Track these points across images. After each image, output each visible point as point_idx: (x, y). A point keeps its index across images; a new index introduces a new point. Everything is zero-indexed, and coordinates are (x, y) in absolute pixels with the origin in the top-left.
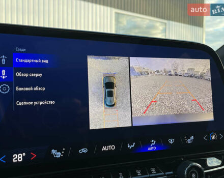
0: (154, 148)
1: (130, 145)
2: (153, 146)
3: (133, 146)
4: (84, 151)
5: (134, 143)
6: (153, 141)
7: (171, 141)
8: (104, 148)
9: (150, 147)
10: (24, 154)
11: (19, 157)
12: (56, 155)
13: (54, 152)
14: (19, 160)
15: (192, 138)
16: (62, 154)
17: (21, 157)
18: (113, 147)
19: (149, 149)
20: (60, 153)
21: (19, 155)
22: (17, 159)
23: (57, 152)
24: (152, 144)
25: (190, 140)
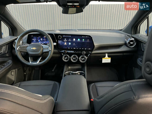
3: (78, 49)
16: (69, 48)
25: (86, 49)
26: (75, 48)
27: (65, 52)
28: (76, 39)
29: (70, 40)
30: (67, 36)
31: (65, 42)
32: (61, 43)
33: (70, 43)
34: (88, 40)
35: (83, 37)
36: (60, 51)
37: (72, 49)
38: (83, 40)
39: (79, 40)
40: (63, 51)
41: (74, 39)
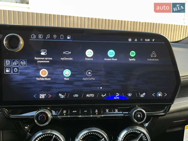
0: (118, 98)
1: (103, 95)
2: (117, 96)
3: (105, 96)
4: (76, 96)
5: (106, 94)
6: (117, 94)
7: (130, 95)
8: (87, 95)
9: (115, 97)
10: (45, 95)
11: (43, 96)
12: (61, 97)
13: (60, 95)
14: (43, 98)
15: (144, 94)
16: (64, 96)
17: (44, 96)
18: (93, 95)
19: (115, 98)
20: (63, 96)
21: (43, 95)
22: (42, 97)
23: (62, 95)
24: (117, 95)
25: (143, 95)
26: (92, 95)
27: (43, 118)
28: (101, 51)
29: (67, 56)
30: (52, 37)
31: (44, 65)
32: (21, 74)
33: (67, 73)
34: (154, 54)
35: (133, 40)
36: (12, 116)
37: (76, 100)
38: (133, 54)
39: (111, 53)
40: (34, 113)
41: (89, 53)
